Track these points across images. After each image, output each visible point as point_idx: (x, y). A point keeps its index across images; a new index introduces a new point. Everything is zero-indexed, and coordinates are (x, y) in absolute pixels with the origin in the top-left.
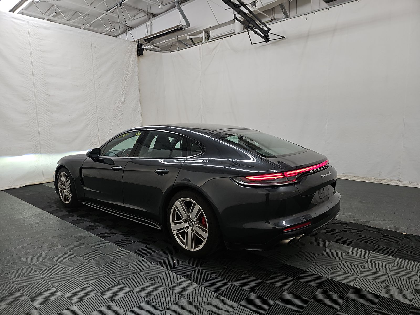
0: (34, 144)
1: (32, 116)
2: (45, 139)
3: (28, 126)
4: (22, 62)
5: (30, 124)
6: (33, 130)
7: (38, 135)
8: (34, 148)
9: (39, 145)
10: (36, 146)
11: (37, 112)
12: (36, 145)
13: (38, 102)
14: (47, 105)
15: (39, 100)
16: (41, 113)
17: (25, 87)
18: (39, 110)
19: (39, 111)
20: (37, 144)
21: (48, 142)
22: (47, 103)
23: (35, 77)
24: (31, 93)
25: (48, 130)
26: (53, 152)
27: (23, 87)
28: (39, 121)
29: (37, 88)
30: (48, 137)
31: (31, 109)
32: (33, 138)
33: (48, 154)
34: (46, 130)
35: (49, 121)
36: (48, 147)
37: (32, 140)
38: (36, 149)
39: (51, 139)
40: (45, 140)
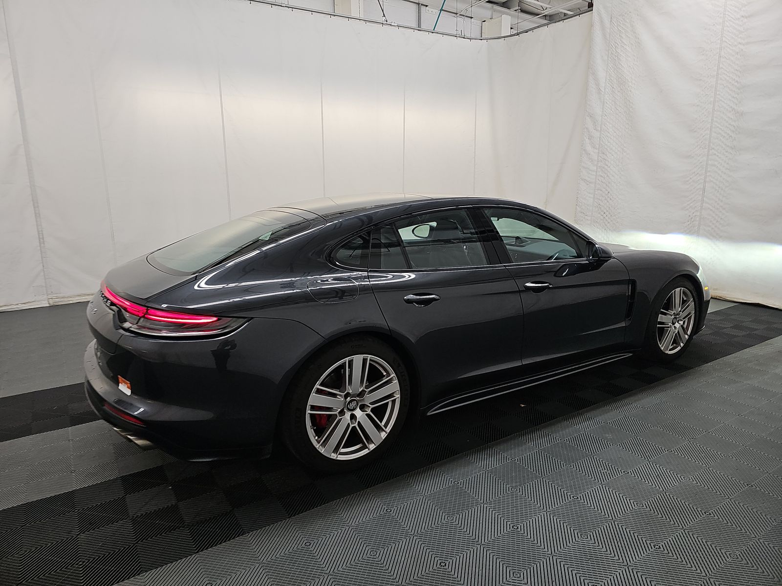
0: (690, 216)
1: (699, 160)
2: (712, 208)
3: (687, 181)
4: (703, 54)
5: (691, 177)
6: (694, 189)
7: (701, 198)
8: (689, 222)
9: (698, 219)
10: (692, 220)
11: (708, 152)
12: (692, 218)
13: (715, 133)
14: (733, 135)
15: (718, 127)
16: (715, 154)
17: (698, 105)
18: (713, 149)
19: (713, 151)
20: (695, 216)
21: (716, 215)
22: (733, 132)
23: (721, 79)
24: (705, 115)
25: (722, 189)
26: (721, 237)
27: (694, 105)
28: (709, 171)
29: (721, 102)
30: (718, 204)
31: (699, 147)
32: (691, 204)
33: (711, 239)
34: (717, 188)
35: (729, 169)
36: (713, 224)
37: (689, 207)
38: (690, 225)
39: (724, 209)
40: (711, 210)
